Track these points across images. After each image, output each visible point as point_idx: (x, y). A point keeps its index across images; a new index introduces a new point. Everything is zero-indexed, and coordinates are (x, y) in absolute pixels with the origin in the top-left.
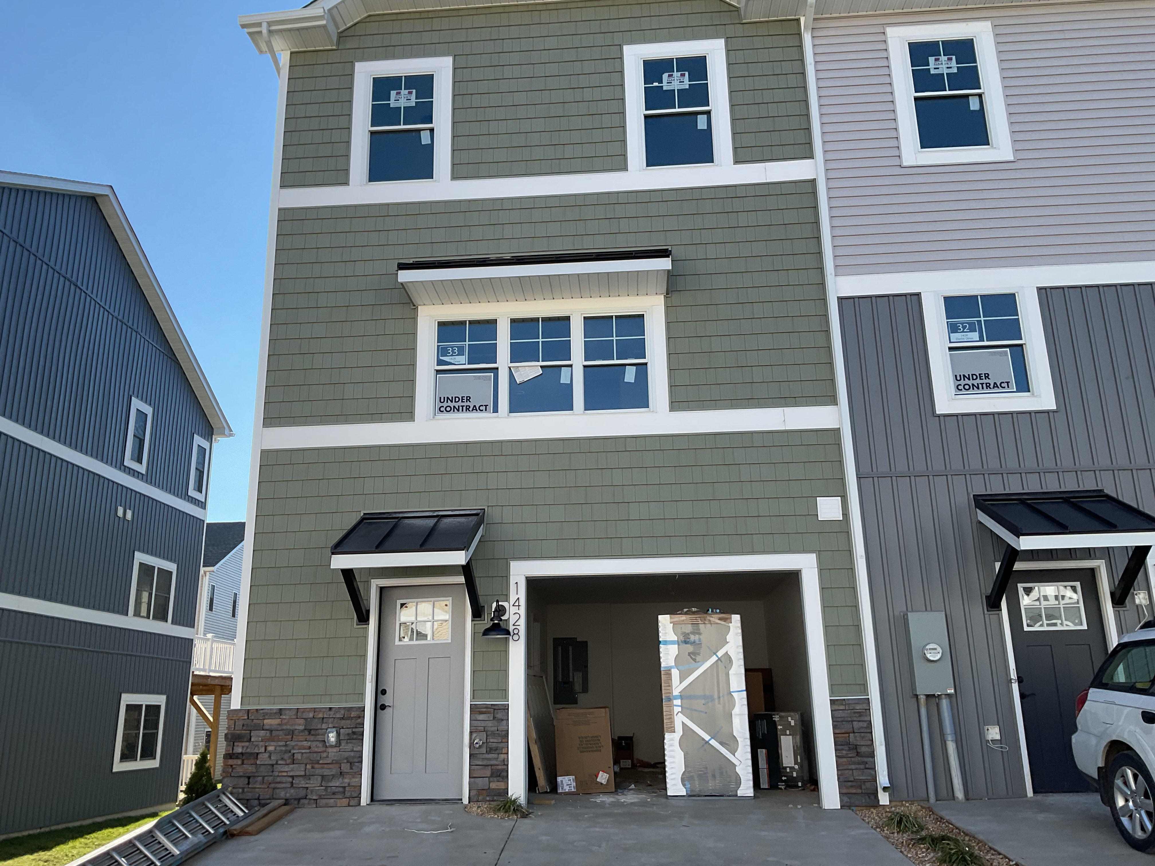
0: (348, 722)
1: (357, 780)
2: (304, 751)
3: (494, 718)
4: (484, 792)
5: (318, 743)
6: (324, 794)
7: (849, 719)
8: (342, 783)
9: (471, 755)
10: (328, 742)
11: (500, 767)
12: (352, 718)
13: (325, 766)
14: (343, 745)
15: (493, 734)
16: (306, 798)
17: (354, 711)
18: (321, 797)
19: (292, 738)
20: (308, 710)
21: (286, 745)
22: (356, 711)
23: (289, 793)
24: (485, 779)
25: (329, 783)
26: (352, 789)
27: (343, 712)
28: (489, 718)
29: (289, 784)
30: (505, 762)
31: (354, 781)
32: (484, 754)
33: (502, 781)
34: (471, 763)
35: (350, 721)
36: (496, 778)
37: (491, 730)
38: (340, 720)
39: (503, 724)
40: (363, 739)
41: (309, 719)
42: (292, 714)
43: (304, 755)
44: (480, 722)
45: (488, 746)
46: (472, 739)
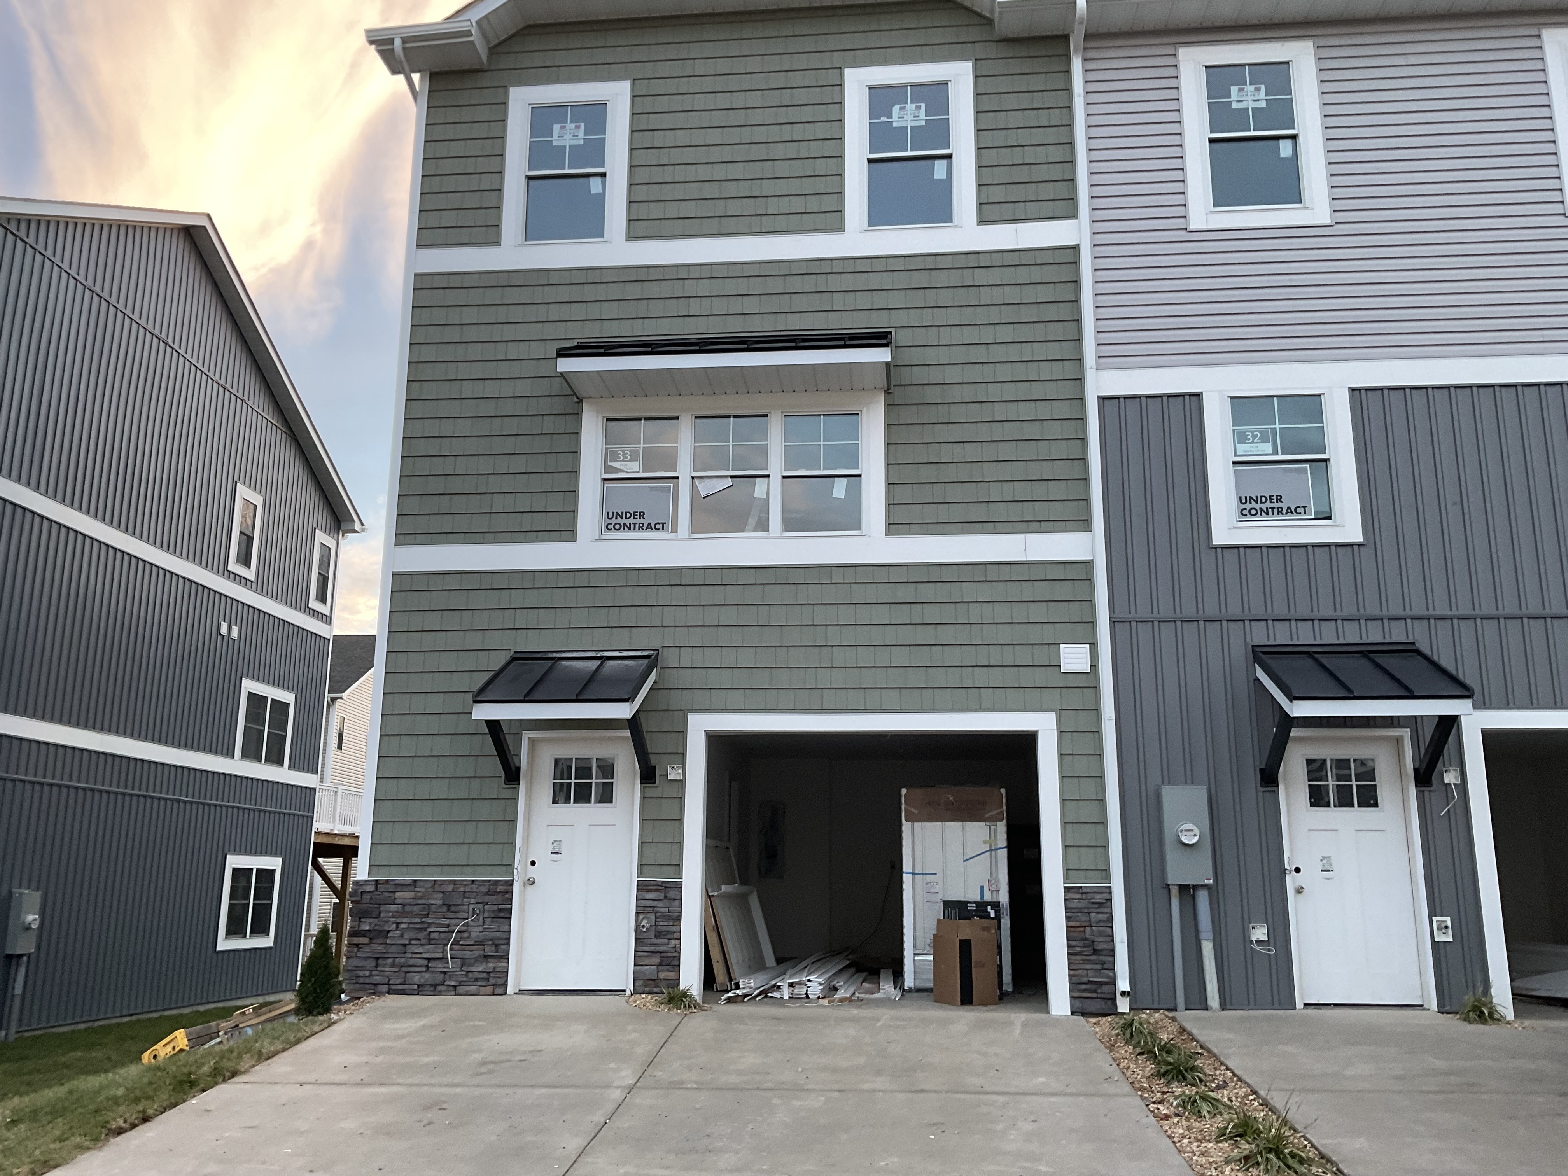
0: (493, 897)
1: (503, 964)
3: (666, 897)
4: (651, 983)
5: (457, 920)
6: (464, 980)
7: (1086, 911)
8: (486, 969)
9: (637, 940)
11: (671, 955)
12: (498, 893)
13: (465, 947)
14: (487, 923)
15: (664, 916)
16: (444, 984)
17: (500, 885)
19: (429, 914)
20: (447, 883)
21: (421, 923)
22: (503, 885)
23: (424, 978)
24: (652, 967)
25: (470, 967)
26: (497, 975)
27: (488, 886)
28: (659, 898)
29: (424, 967)
30: (677, 949)
31: (500, 966)
32: (652, 939)
33: (672, 971)
34: (636, 948)
35: (496, 896)
36: (666, 967)
37: (661, 912)
38: (485, 895)
39: (676, 905)
40: (511, 918)
41: (448, 893)
42: (427, 887)
43: (442, 934)
44: (648, 902)
45: (657, 930)
46: (638, 921)
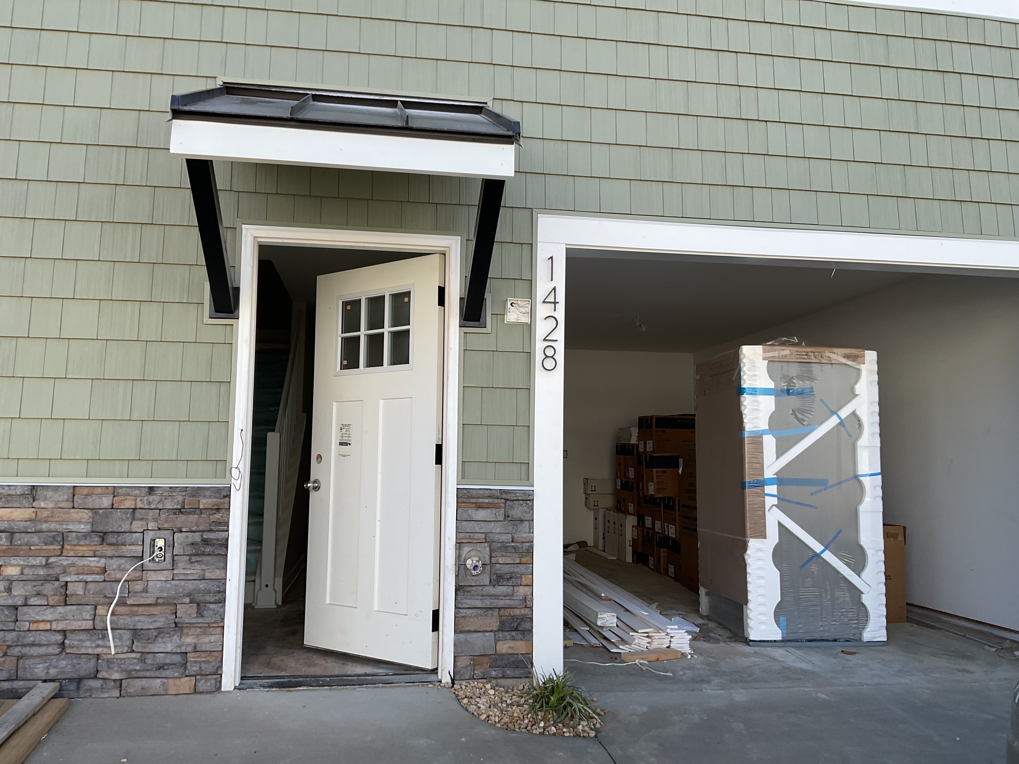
0: (193, 518)
1: (213, 638)
2: (90, 578)
3: (506, 516)
4: (485, 659)
5: (123, 561)
6: (138, 668)
8: (180, 646)
9: (459, 589)
11: (517, 612)
12: (201, 511)
13: (141, 609)
14: (181, 565)
16: (95, 677)
17: (205, 497)
18: (130, 676)
20: (99, 491)
21: (48, 566)
22: (210, 497)
23: (56, 667)
24: (487, 634)
25: (150, 645)
26: (203, 657)
27: (180, 498)
28: (496, 518)
29: (55, 648)
30: (528, 602)
31: (207, 641)
32: (485, 587)
33: (521, 640)
34: (459, 603)
35: (196, 516)
36: (510, 632)
37: (500, 540)
38: (175, 514)
39: (524, 529)
40: (226, 555)
41: (101, 511)
42: (60, 500)
43: (91, 586)
44: (477, 524)
45: (494, 571)
46: (461, 557)
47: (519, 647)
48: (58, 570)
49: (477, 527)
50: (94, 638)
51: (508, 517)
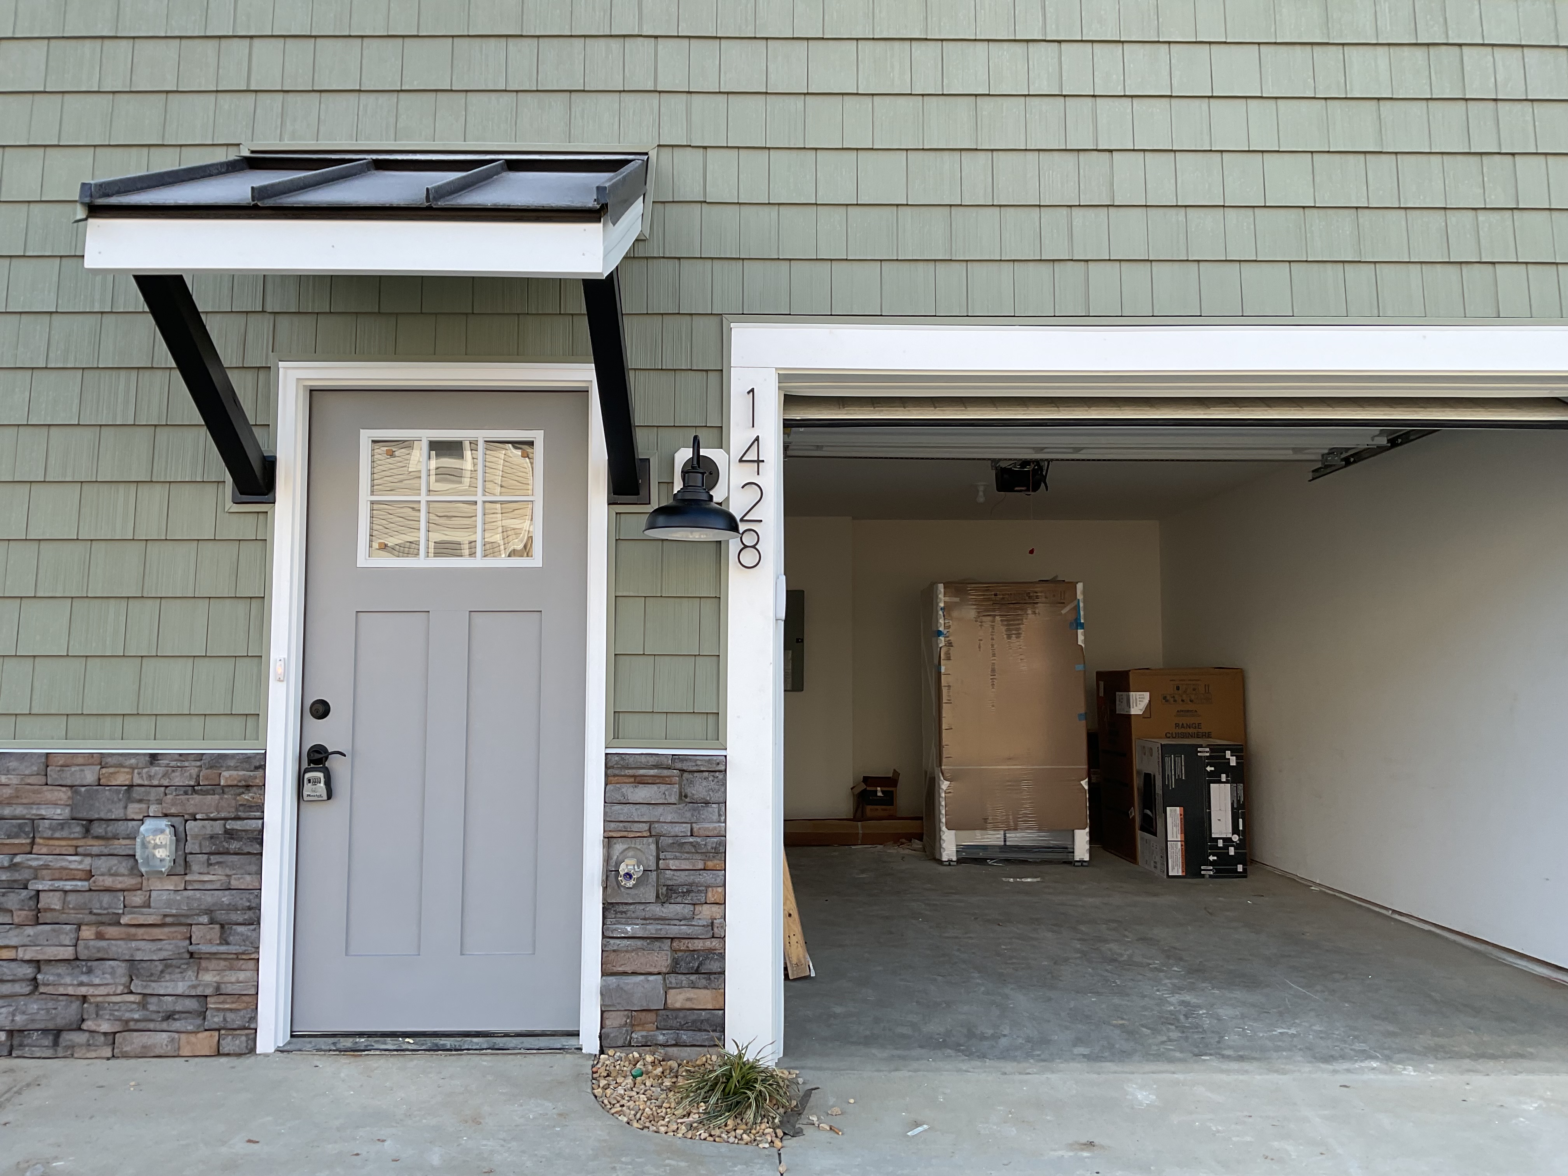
0: (211, 800)
1: (242, 976)
2: (69, 886)
3: (683, 796)
4: (651, 1017)
5: (114, 861)
6: (136, 1016)
8: (194, 987)
9: (607, 907)
10: (147, 861)
11: (698, 945)
12: (223, 790)
13: (141, 931)
14: (195, 867)
15: (679, 845)
16: (80, 1029)
17: (228, 768)
18: (127, 1028)
19: (33, 843)
20: (80, 760)
21: (13, 867)
22: (236, 768)
23: (24, 1013)
24: (651, 978)
25: (153, 984)
26: (227, 1003)
27: (194, 771)
28: (665, 799)
29: (24, 985)
30: (715, 929)
31: (235, 979)
32: (648, 905)
33: (706, 988)
34: (608, 929)
35: (217, 797)
36: (688, 976)
37: (673, 834)
38: (186, 793)
39: (711, 816)
40: (261, 854)
41: (83, 789)
42: (27, 772)
43: (71, 897)
44: (636, 809)
45: (663, 881)
46: (612, 859)
47: (702, 998)
48: (26, 874)
49: (635, 813)
50: (76, 971)
51: (686, 796)
